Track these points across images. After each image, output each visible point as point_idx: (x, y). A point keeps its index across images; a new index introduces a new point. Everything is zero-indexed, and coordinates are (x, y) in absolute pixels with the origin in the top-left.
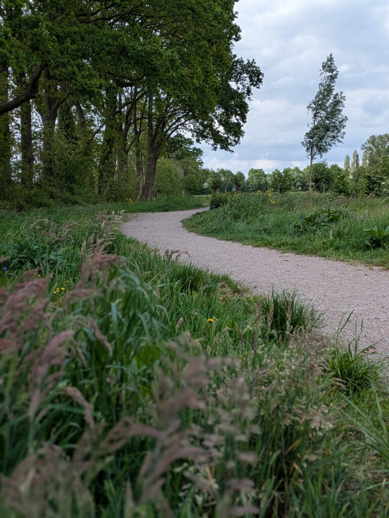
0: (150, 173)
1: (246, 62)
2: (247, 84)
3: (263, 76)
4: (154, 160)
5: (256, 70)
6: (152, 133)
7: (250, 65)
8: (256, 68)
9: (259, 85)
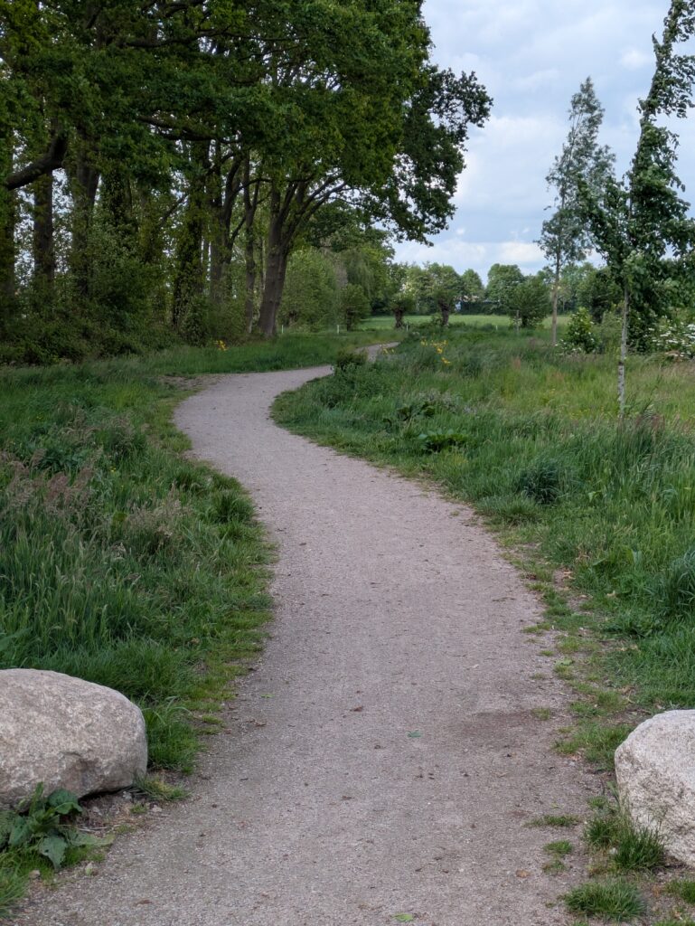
0: (274, 283)
1: (458, 77)
2: (459, 118)
3: (490, 104)
4: (281, 257)
5: (478, 92)
6: (279, 207)
7: (465, 81)
8: (478, 88)
9: (483, 122)
